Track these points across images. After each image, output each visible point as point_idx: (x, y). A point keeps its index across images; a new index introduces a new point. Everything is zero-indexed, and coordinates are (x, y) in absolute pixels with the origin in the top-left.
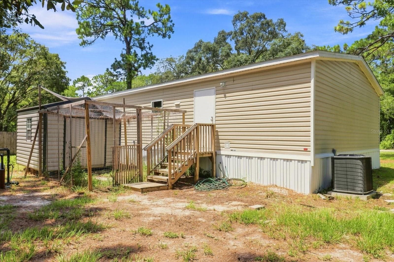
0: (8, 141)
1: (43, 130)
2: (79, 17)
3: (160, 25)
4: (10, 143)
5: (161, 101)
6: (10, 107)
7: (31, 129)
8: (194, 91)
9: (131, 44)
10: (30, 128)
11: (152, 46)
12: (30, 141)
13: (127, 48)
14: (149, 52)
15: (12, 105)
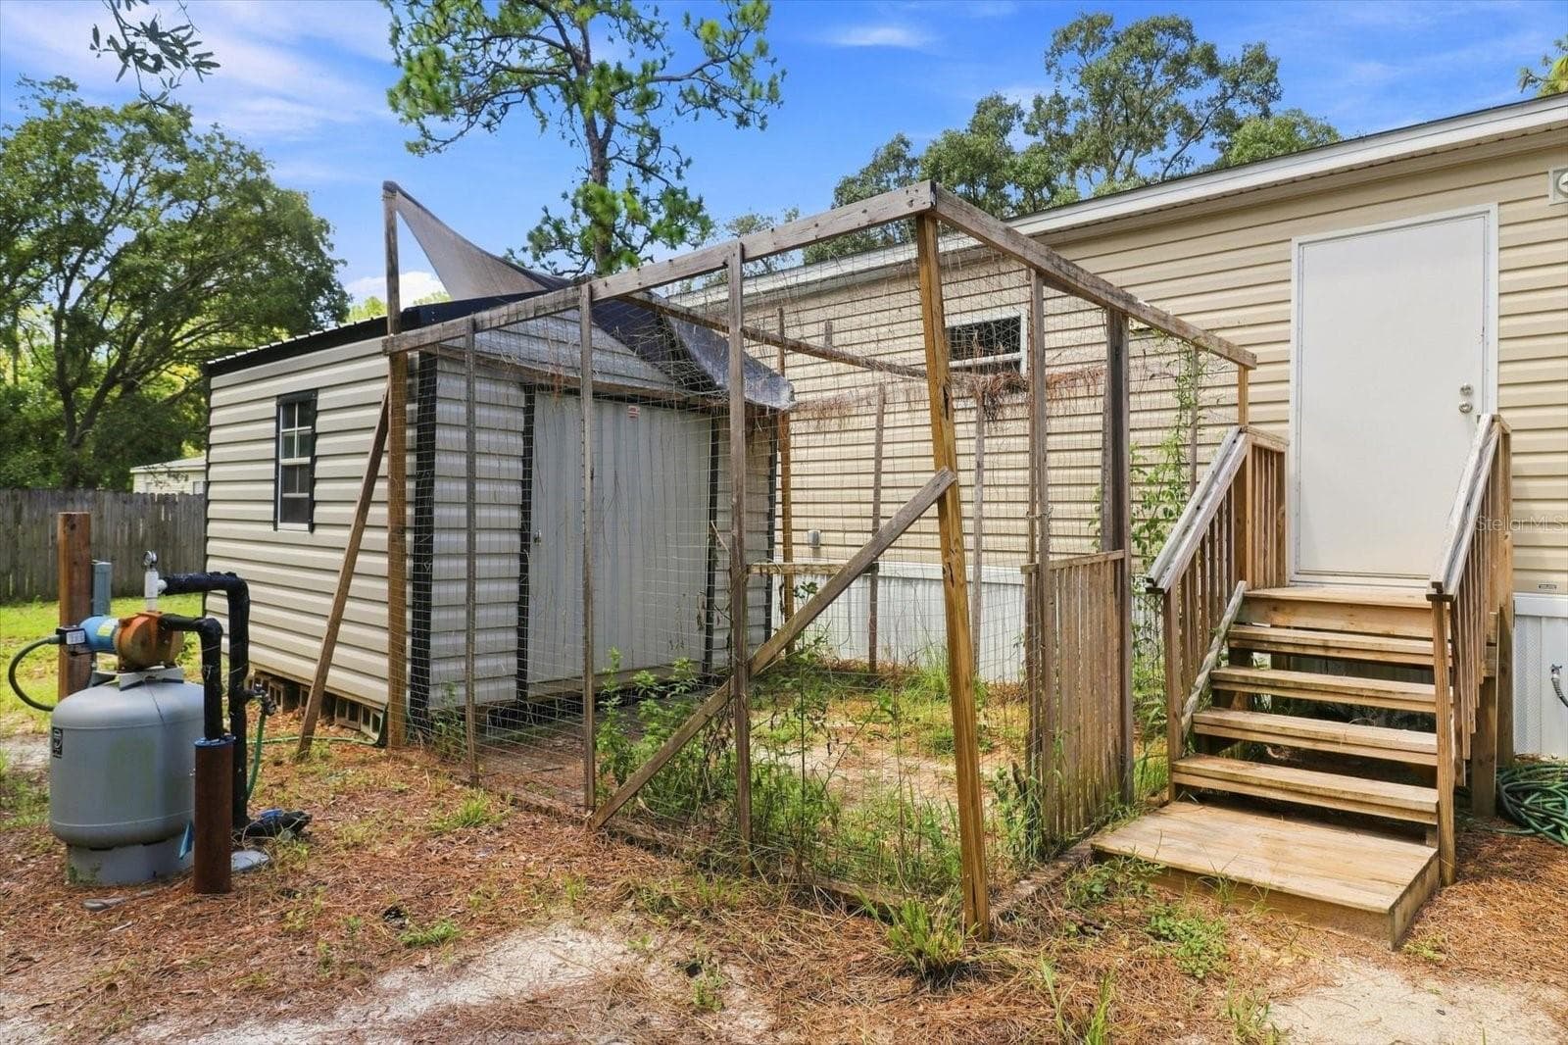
0: (122, 531)
1: (410, 459)
2: (400, 37)
3: (725, 77)
4: (130, 544)
5: (1017, 320)
6: (107, 400)
7: (307, 460)
8: (1296, 241)
9: (611, 152)
10: (301, 455)
11: (688, 162)
12: (305, 526)
13: (595, 164)
14: (678, 185)
15: (116, 392)
